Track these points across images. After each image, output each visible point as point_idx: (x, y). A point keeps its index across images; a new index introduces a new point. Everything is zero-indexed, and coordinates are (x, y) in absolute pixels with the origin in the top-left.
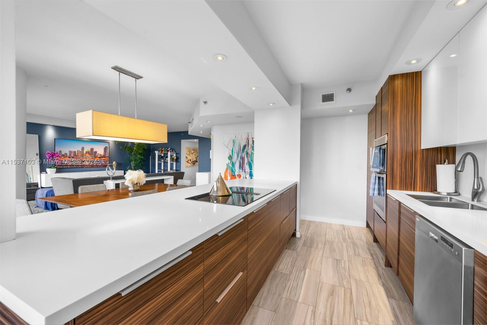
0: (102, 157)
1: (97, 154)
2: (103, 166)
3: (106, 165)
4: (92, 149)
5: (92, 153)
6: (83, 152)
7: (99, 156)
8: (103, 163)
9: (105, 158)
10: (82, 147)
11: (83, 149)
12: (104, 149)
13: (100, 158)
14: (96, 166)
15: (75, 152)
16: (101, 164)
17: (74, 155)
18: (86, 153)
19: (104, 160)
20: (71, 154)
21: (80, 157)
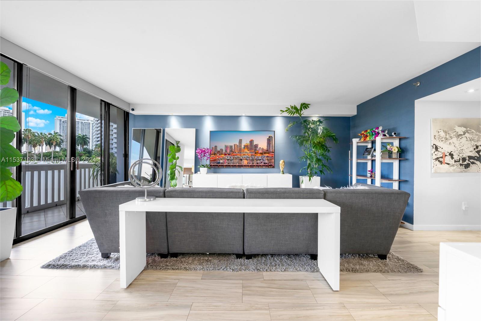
0: (265, 153)
1: (257, 149)
2: (266, 166)
3: (270, 164)
4: (252, 142)
5: (252, 146)
6: (241, 146)
7: (261, 152)
8: (266, 161)
9: (269, 153)
10: (240, 140)
11: (240, 141)
12: (268, 141)
13: (262, 154)
14: (257, 166)
15: (231, 147)
16: (262, 164)
17: (231, 151)
18: (244, 148)
19: (267, 157)
20: (227, 149)
21: (237, 153)
